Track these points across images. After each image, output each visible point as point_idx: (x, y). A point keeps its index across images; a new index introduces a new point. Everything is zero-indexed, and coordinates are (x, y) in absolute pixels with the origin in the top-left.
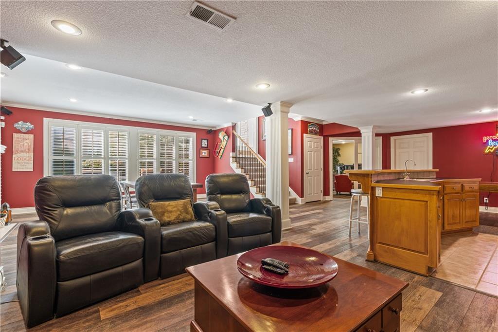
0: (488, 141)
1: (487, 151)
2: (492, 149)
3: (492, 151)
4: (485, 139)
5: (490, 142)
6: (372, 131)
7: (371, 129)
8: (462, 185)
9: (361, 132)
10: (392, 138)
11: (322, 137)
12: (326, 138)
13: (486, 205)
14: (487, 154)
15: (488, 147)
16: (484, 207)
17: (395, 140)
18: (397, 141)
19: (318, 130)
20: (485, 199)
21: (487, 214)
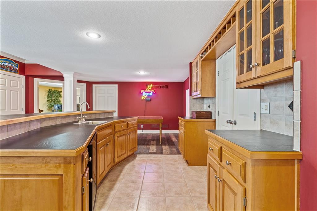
0: (143, 92)
1: (142, 98)
2: (144, 97)
3: (144, 98)
4: (142, 91)
5: (144, 93)
6: (73, 77)
7: (73, 75)
8: (128, 122)
9: (64, 76)
10: (94, 86)
11: (24, 77)
12: (30, 78)
13: (142, 129)
14: (143, 100)
15: (143, 96)
16: (141, 131)
17: (96, 87)
18: (97, 88)
19: (17, 68)
20: (142, 125)
21: (143, 134)
